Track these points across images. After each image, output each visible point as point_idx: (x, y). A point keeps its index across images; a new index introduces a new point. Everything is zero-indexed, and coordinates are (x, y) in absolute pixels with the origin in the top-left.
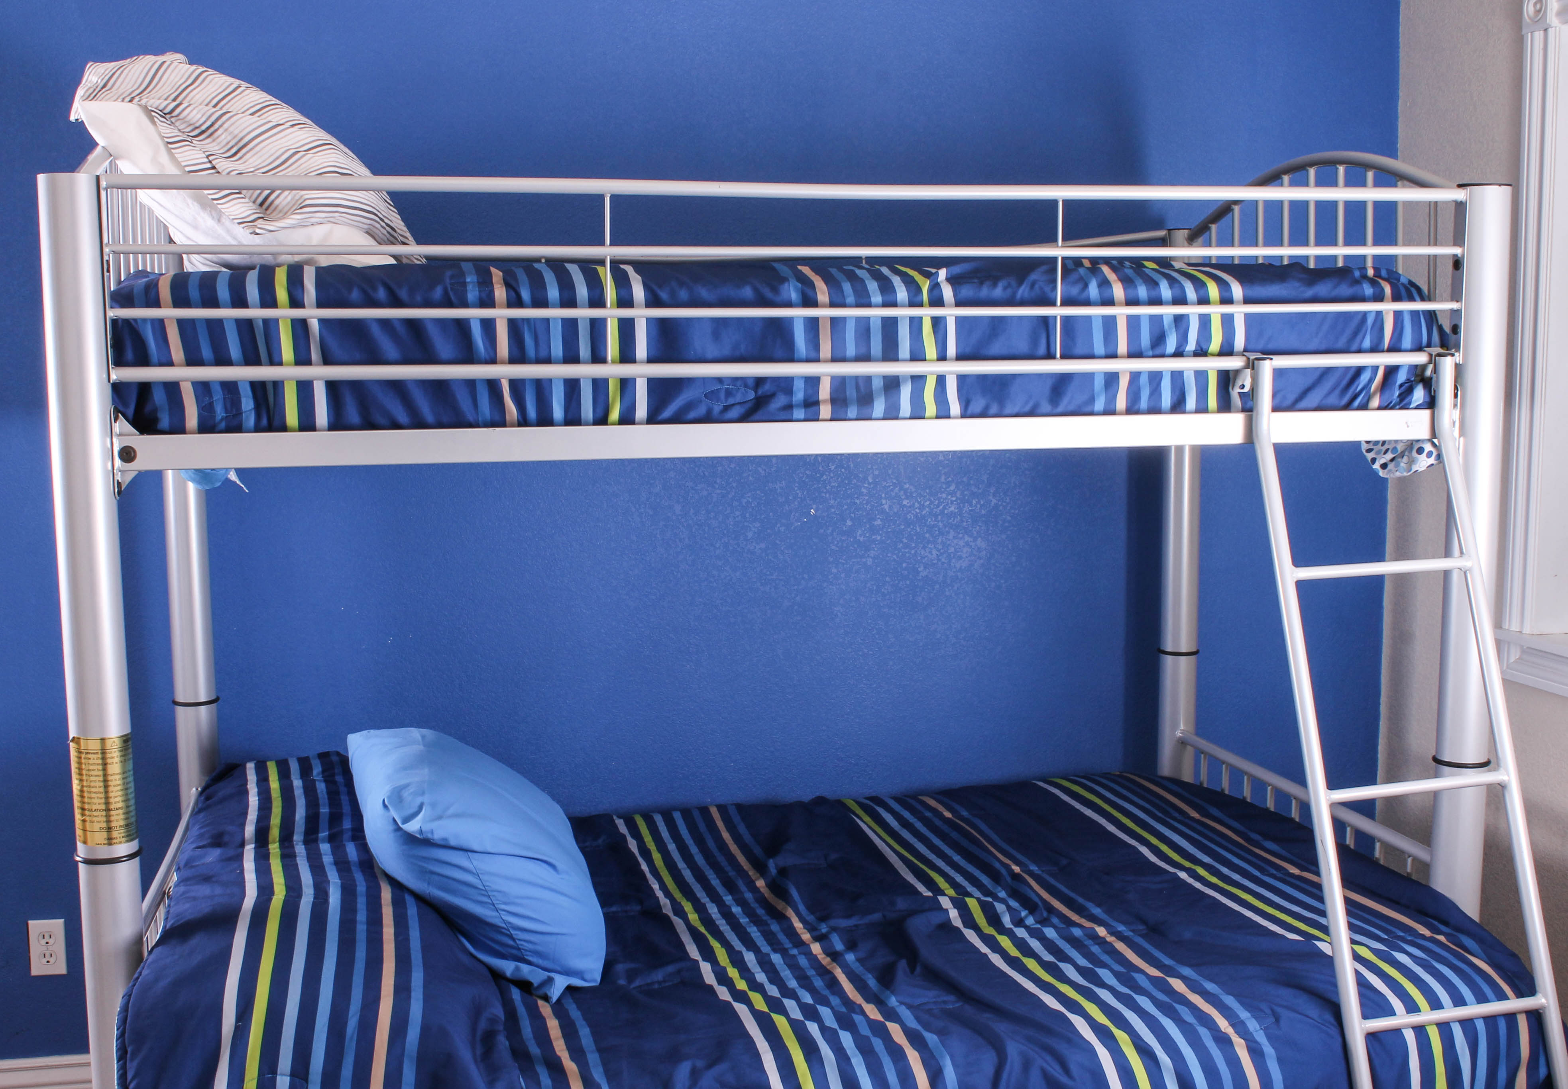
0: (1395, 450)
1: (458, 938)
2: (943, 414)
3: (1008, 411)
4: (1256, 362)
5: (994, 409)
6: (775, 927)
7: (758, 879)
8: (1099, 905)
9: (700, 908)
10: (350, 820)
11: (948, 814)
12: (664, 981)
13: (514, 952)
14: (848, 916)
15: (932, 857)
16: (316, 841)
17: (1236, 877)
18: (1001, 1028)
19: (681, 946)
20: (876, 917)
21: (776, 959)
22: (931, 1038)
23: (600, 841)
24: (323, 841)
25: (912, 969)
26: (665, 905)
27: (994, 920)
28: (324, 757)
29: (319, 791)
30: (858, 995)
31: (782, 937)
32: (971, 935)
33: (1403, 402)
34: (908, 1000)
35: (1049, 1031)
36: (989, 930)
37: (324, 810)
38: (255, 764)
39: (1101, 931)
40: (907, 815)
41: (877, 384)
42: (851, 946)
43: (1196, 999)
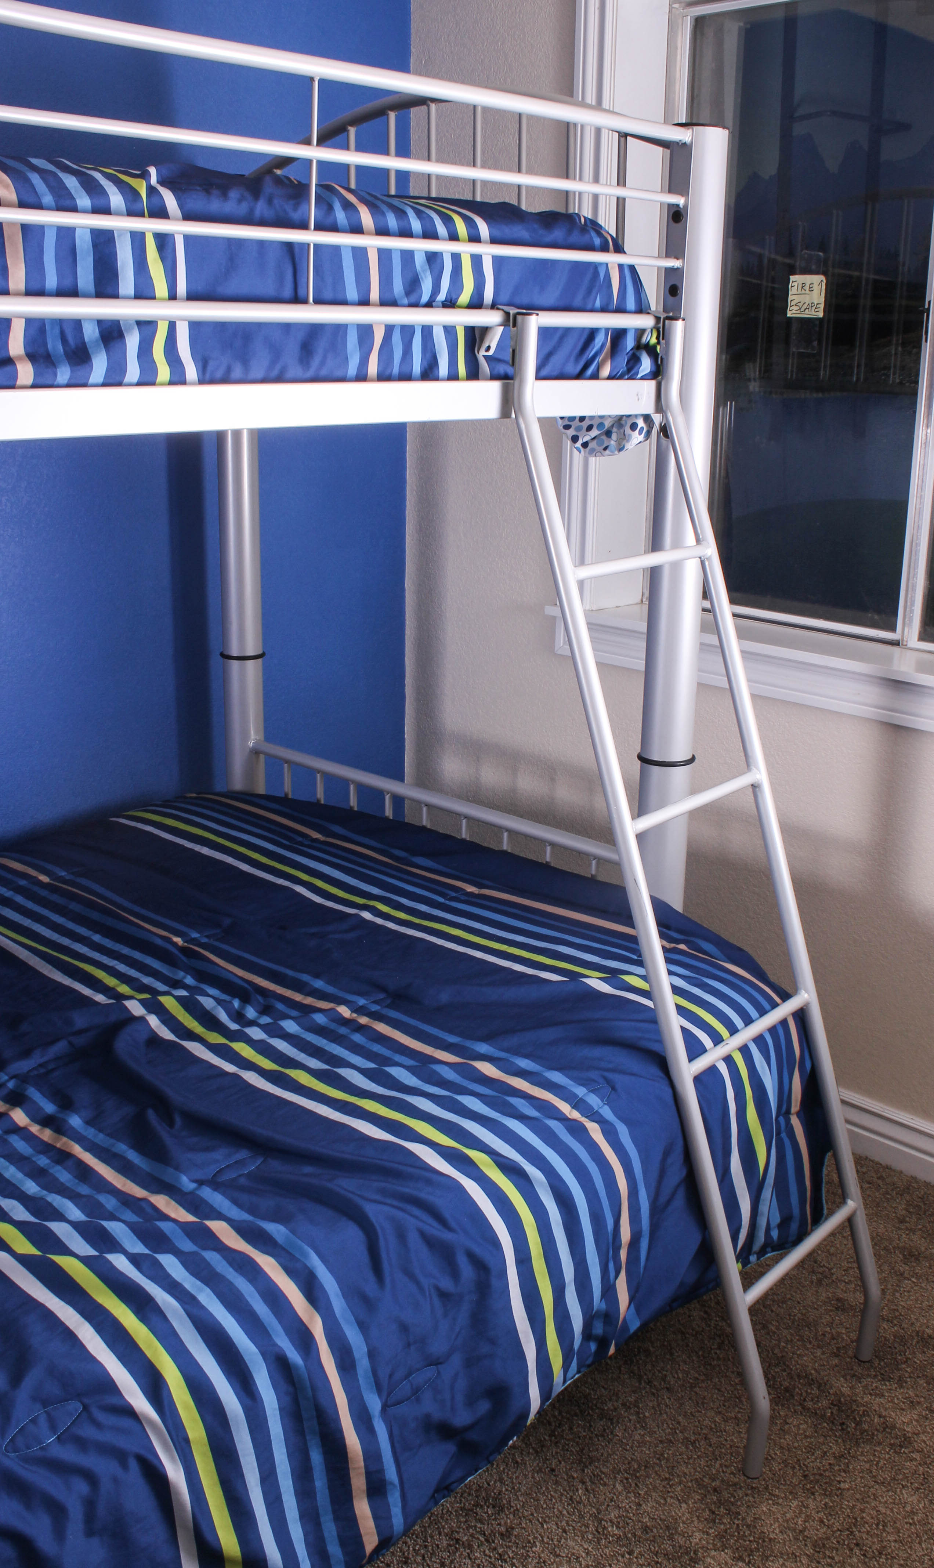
0: (600, 426)
2: (178, 379)
3: (252, 375)
4: (519, 318)
5: (237, 372)
8: (317, 976)
11: (44, 878)
14: (27, 1053)
15: (65, 941)
17: (423, 908)
18: (346, 1185)
20: (60, 1047)
22: (276, 1230)
25: (171, 1124)
30: (129, 1182)
32: (198, 1051)
33: (629, 372)
34: (199, 1175)
36: (215, 1038)
39: (345, 1011)
41: (91, 333)
42: (66, 1104)
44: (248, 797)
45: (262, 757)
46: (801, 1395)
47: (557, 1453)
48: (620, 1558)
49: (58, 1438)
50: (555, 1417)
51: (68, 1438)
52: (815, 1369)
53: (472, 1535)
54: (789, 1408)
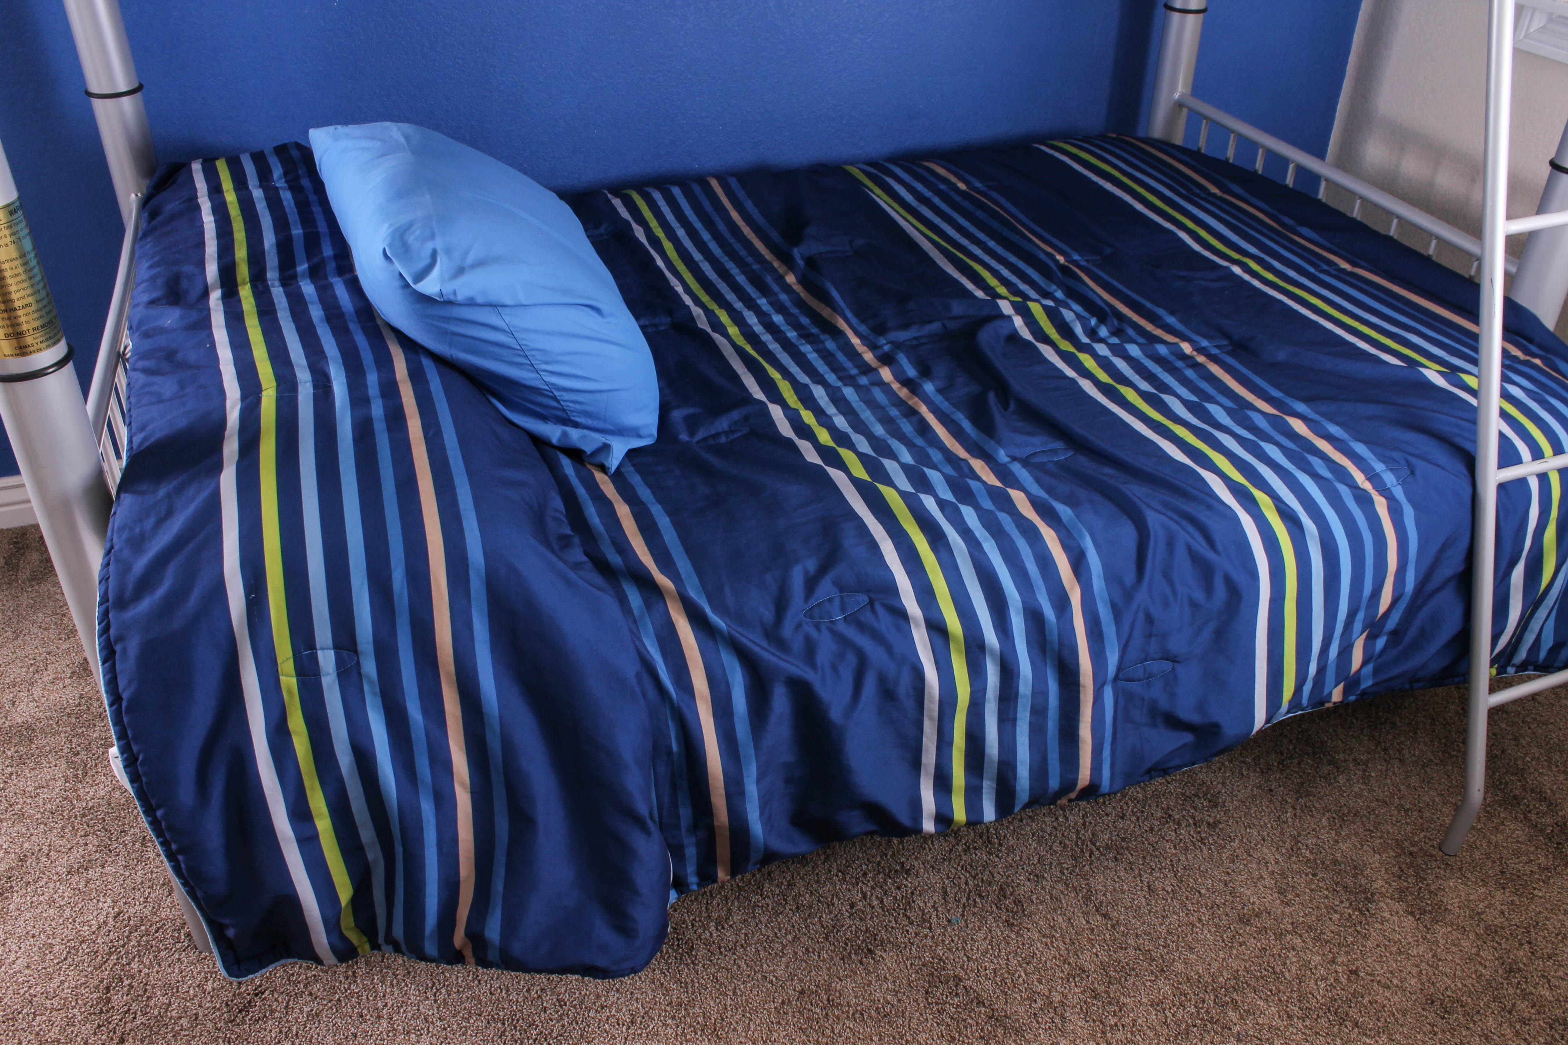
1: (490, 402)
6: (830, 345)
7: (786, 273)
8: (1172, 313)
9: (738, 319)
10: (329, 243)
11: (962, 186)
12: (731, 431)
13: (559, 413)
14: (906, 327)
15: (965, 242)
16: (294, 277)
17: (1292, 274)
18: (1136, 491)
19: (735, 378)
20: (934, 327)
21: (849, 392)
22: (1064, 511)
23: (602, 230)
24: (304, 277)
25: (1006, 407)
26: (699, 316)
27: (1066, 331)
28: (281, 151)
29: (285, 203)
31: (841, 357)
32: (1047, 351)
34: (1017, 452)
35: (1184, 494)
36: (1066, 346)
37: (297, 231)
38: (202, 164)
39: (1187, 348)
40: (919, 186)
42: (926, 372)
43: (1323, 445)
44: (1164, 145)
45: (1185, 111)
46: (1528, 806)
47: (1280, 778)
48: (1303, 876)
49: (845, 618)
50: (1289, 750)
51: (853, 620)
52: (1552, 790)
53: (1184, 816)
54: (1511, 813)
